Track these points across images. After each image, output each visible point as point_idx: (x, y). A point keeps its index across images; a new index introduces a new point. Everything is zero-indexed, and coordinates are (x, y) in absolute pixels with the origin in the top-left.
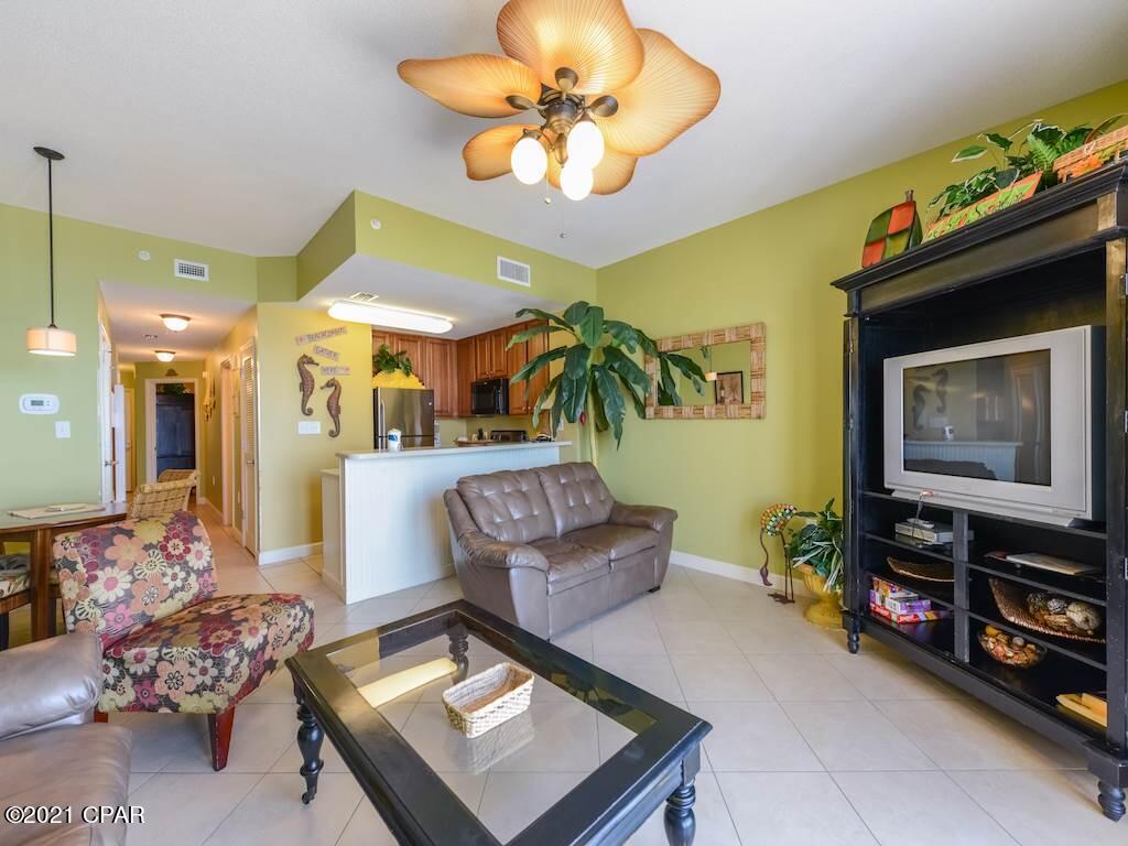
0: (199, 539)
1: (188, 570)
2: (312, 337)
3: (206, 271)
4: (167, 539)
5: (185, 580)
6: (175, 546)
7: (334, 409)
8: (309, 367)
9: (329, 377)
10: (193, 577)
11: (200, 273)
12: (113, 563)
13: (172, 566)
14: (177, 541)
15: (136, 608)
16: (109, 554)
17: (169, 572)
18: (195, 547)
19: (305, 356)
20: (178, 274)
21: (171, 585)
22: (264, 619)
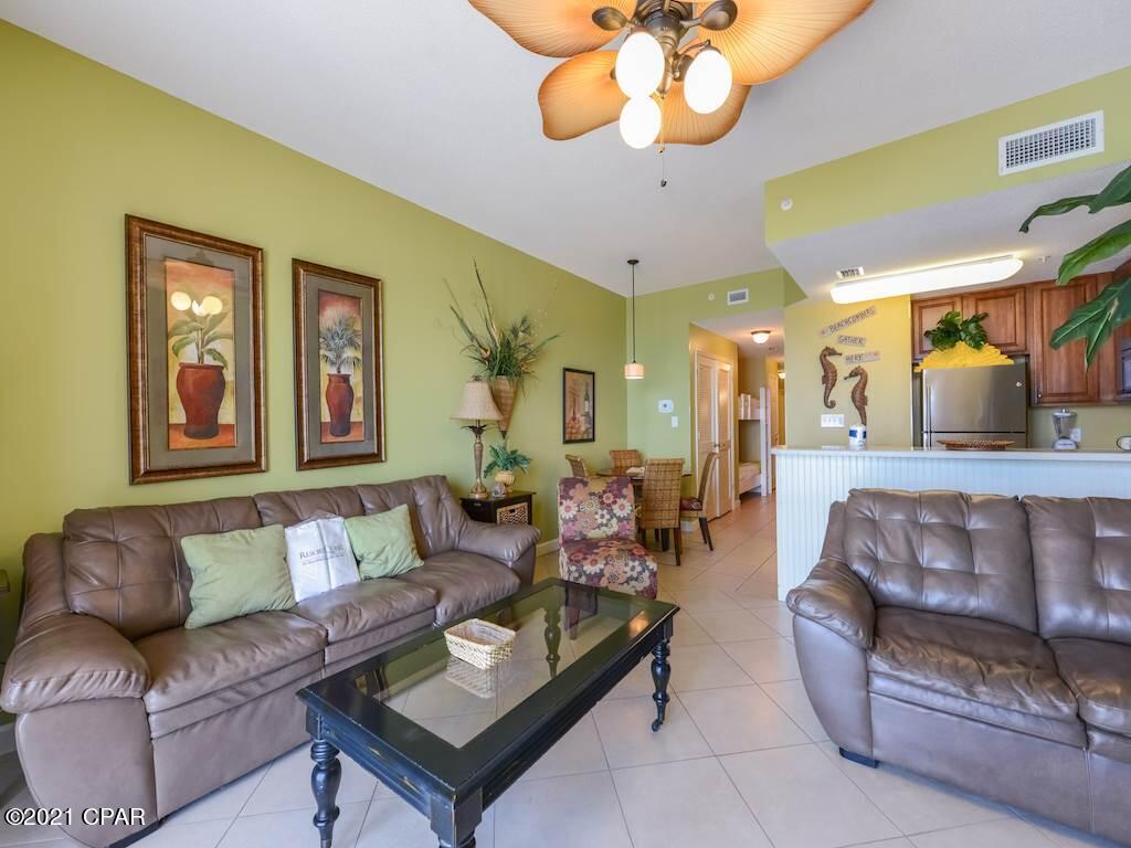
0: (625, 497)
1: (613, 516)
2: (834, 328)
3: (747, 294)
4: (604, 492)
5: (609, 520)
6: (609, 497)
7: (860, 400)
8: (831, 359)
9: (852, 367)
10: (615, 520)
11: (742, 296)
12: (571, 498)
13: (602, 509)
14: (610, 495)
15: (577, 527)
16: (571, 493)
17: (600, 512)
18: (621, 501)
19: (827, 348)
20: (729, 303)
21: (599, 521)
22: (606, 558)
